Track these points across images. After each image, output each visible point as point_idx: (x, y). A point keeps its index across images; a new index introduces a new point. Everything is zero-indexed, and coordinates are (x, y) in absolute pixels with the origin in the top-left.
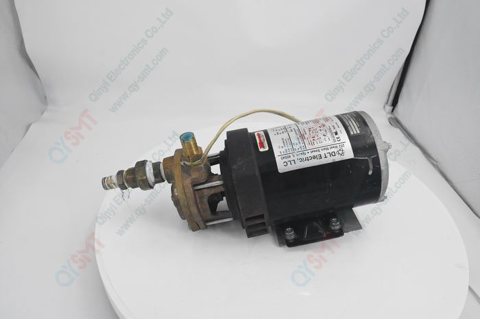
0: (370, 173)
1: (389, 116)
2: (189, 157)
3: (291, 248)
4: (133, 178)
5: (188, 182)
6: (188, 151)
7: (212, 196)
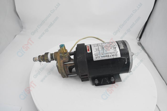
0: (126, 63)
1: (138, 42)
2: (62, 53)
3: (96, 86)
4: (43, 58)
5: (62, 61)
6: (62, 51)
7: (70, 66)
